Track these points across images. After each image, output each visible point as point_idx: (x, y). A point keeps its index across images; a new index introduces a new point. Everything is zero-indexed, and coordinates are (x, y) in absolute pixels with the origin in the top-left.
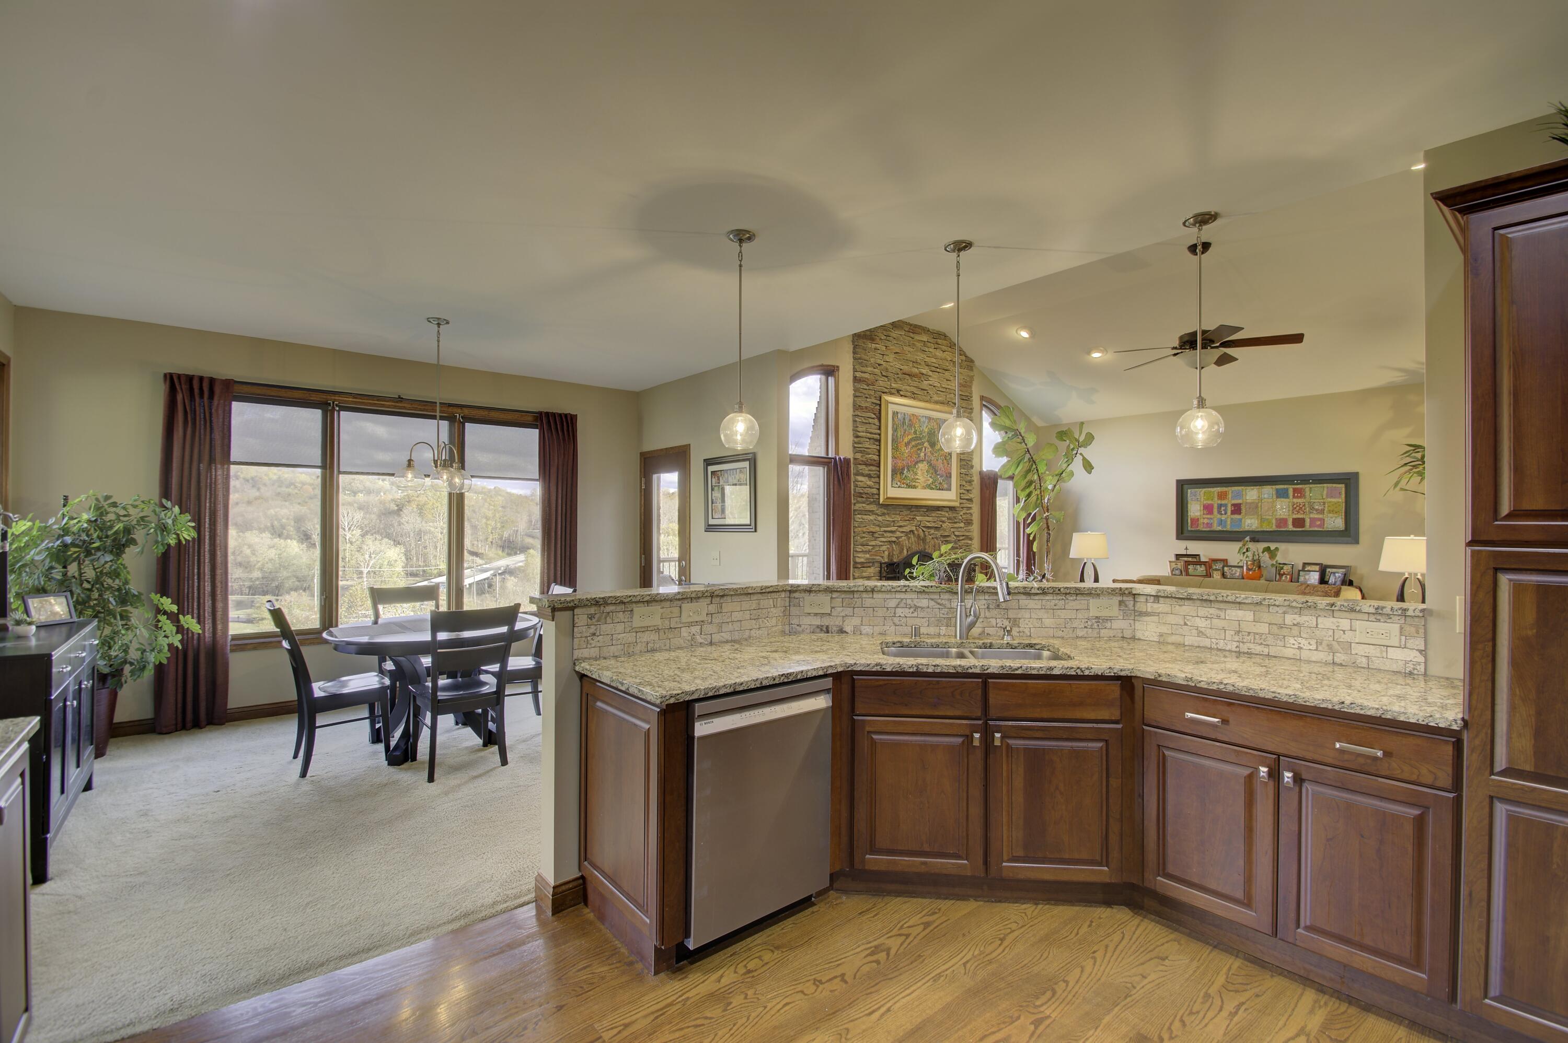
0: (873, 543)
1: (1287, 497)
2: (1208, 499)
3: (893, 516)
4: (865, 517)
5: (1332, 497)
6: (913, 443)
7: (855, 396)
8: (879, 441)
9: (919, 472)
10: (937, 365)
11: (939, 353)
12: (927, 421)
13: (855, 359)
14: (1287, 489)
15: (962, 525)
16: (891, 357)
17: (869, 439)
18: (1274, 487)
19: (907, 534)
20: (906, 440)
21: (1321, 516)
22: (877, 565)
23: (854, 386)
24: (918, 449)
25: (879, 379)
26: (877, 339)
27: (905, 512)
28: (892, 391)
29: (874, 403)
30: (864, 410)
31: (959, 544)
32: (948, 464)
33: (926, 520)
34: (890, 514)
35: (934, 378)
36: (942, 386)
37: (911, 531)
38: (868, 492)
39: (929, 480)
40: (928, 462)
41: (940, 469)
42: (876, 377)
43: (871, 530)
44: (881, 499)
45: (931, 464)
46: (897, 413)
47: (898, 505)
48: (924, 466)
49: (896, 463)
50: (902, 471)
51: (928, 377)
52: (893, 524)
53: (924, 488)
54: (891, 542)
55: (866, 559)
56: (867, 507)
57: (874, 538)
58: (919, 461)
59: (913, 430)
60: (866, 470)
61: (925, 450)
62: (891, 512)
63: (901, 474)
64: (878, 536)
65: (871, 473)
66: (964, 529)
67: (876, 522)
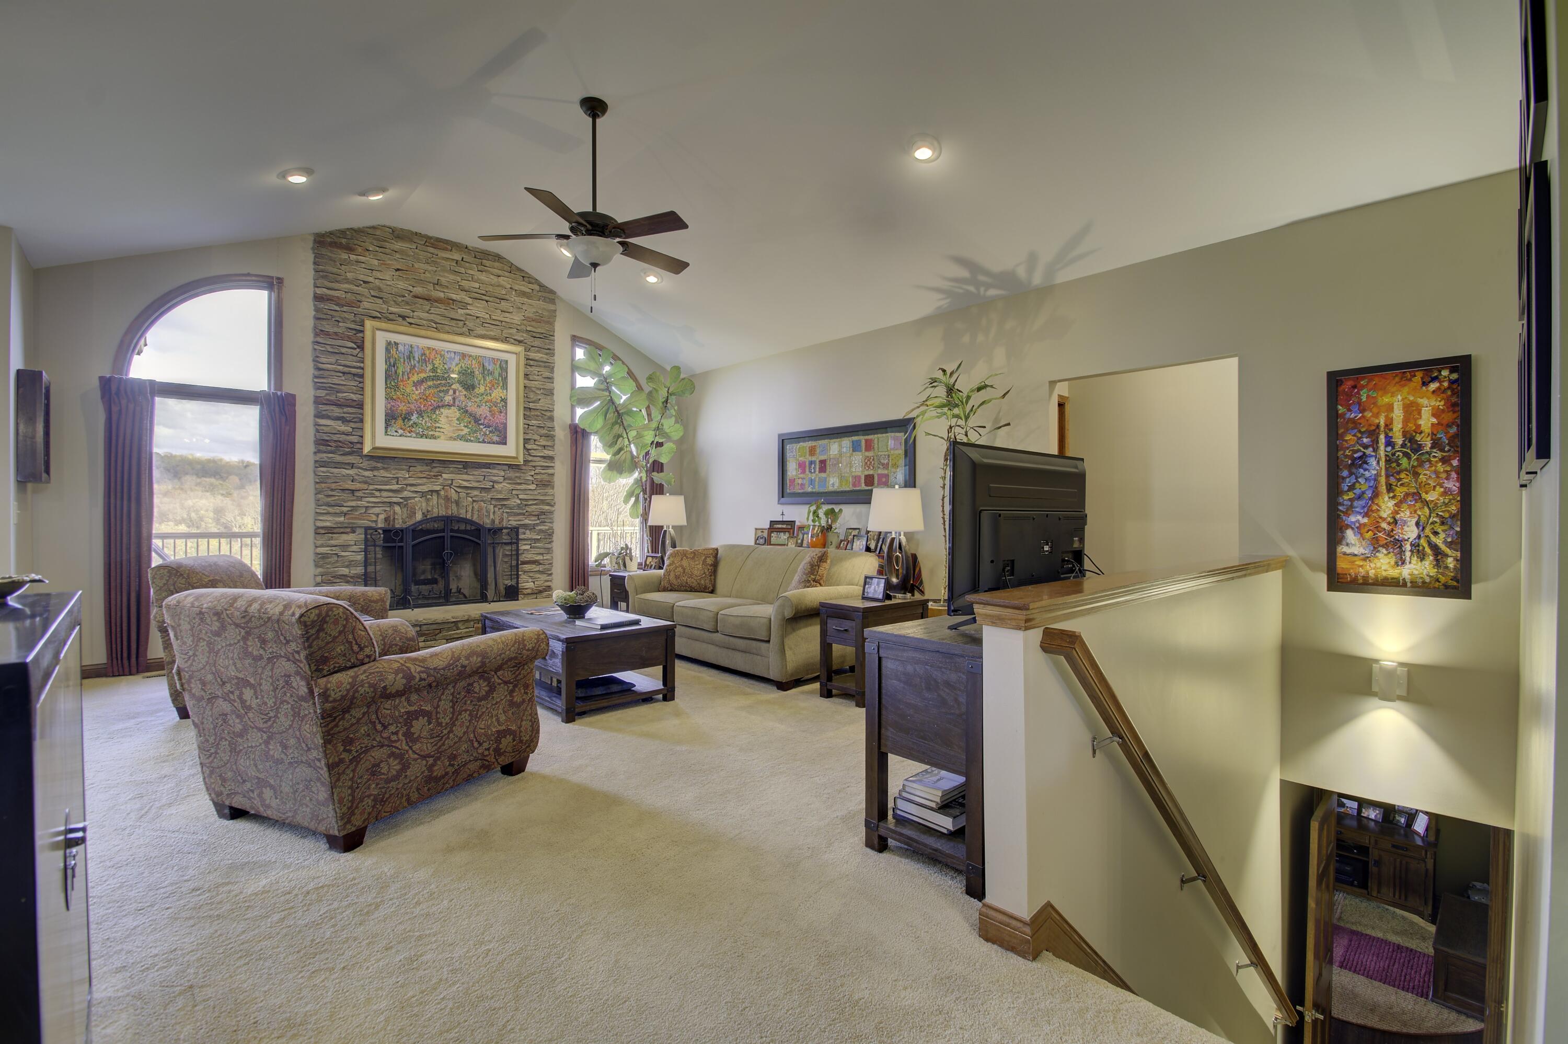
0: (353, 504)
1: (861, 451)
2: (801, 456)
3: (393, 472)
4: (335, 470)
5: (894, 448)
6: (430, 383)
7: (317, 319)
8: (362, 376)
9: (443, 420)
10: (484, 292)
11: (483, 277)
12: (457, 358)
13: (316, 271)
14: (860, 441)
15: (533, 487)
16: (387, 275)
17: (344, 373)
18: (850, 438)
19: (423, 494)
20: (415, 378)
21: (886, 472)
22: (363, 531)
23: (315, 305)
24: (440, 391)
25: (363, 299)
26: (360, 250)
27: (419, 468)
28: (391, 316)
29: (350, 329)
30: (335, 337)
31: (527, 509)
32: (501, 412)
33: (462, 479)
34: (384, 468)
35: (477, 307)
36: (494, 317)
37: (432, 491)
38: (341, 439)
39: (462, 430)
40: (460, 408)
41: (485, 418)
42: (359, 298)
43: (347, 486)
44: (367, 449)
45: (467, 411)
46: (396, 344)
47: (403, 458)
48: (454, 413)
49: (393, 406)
50: (406, 417)
51: (464, 305)
52: (394, 481)
53: (455, 439)
54: (391, 504)
55: (337, 523)
56: (338, 458)
57: (355, 498)
58: (443, 406)
59: (430, 367)
60: (337, 411)
61: (454, 393)
62: (385, 466)
63: (404, 420)
64: (363, 495)
65: (345, 415)
66: (536, 493)
67: (356, 477)
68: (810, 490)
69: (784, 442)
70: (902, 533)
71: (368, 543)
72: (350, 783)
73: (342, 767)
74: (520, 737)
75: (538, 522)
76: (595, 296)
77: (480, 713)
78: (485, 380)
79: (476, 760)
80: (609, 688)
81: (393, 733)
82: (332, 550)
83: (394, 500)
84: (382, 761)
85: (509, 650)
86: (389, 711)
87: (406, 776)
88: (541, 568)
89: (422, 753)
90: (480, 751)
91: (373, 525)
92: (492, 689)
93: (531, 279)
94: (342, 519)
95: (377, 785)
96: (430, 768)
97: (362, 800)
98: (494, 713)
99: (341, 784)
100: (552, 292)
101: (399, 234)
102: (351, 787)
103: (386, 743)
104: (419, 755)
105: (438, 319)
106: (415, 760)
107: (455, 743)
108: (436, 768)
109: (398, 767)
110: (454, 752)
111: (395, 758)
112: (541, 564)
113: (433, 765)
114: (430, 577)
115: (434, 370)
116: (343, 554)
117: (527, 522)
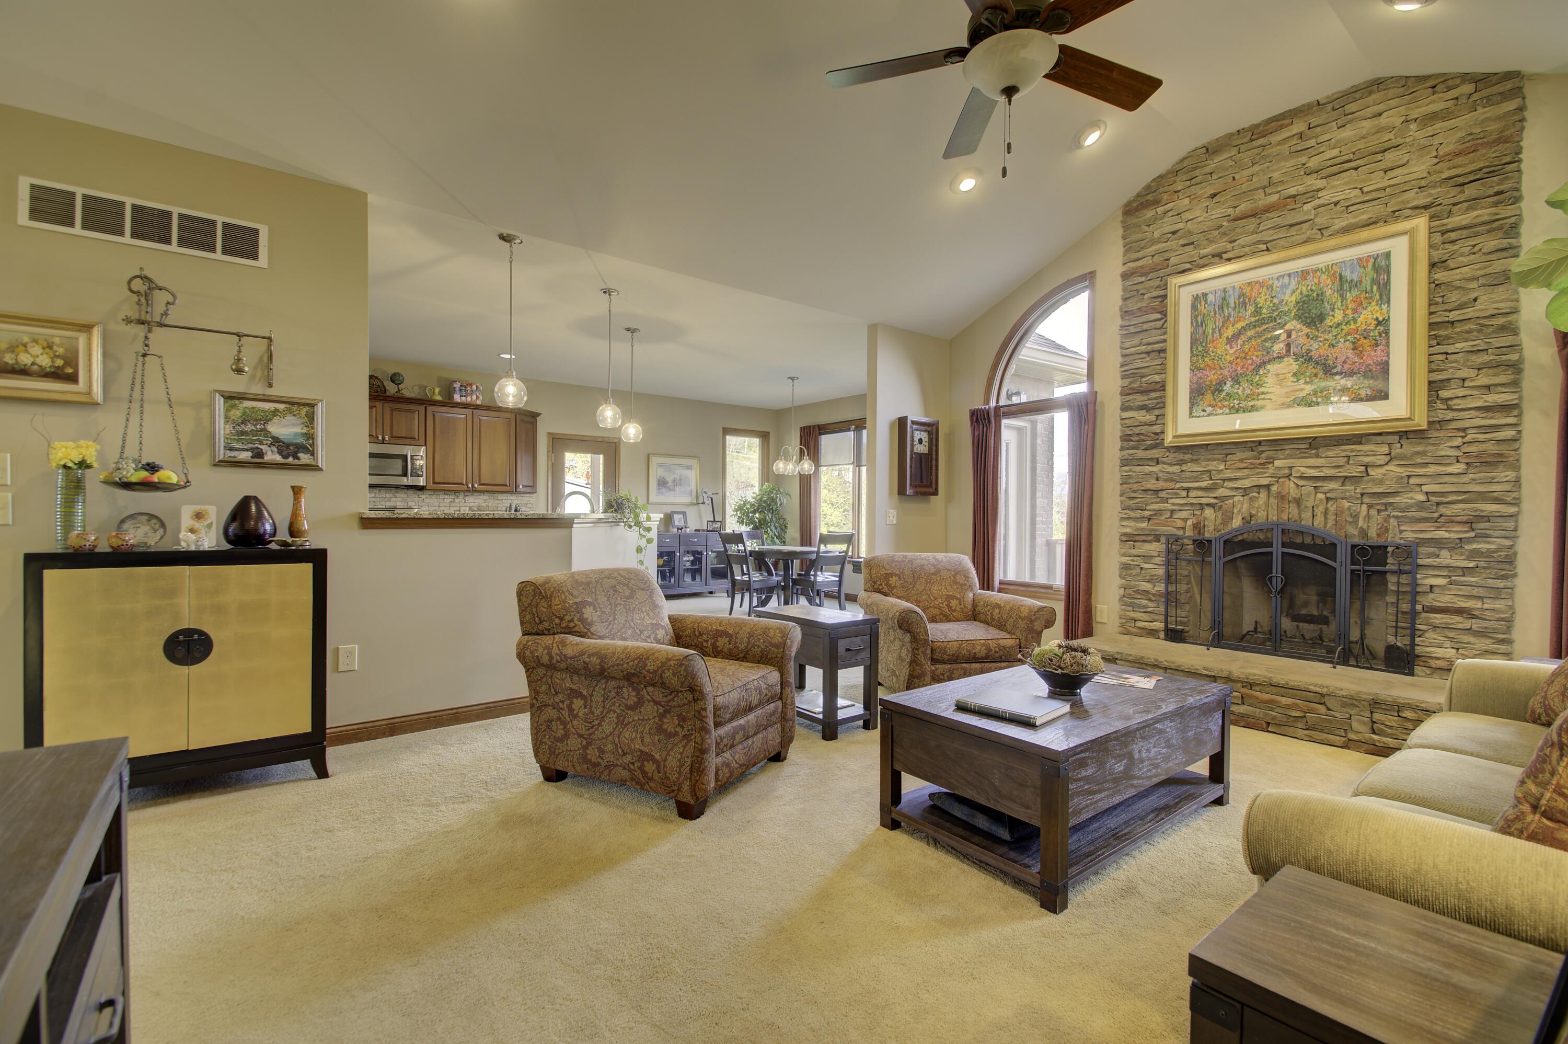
0: (1157, 506)
3: (1204, 464)
4: (1138, 469)
6: (1250, 333)
7: (1124, 300)
8: (1164, 350)
9: (1270, 380)
10: (1350, 156)
11: (1346, 133)
12: (1294, 281)
13: (1126, 245)
15: (1459, 468)
16: (1200, 209)
19: (1246, 491)
20: (1229, 332)
22: (1163, 539)
23: (1123, 286)
24: (1265, 341)
25: (1172, 254)
26: (1165, 197)
27: (1239, 455)
28: (1202, 262)
29: (1154, 298)
30: (1139, 314)
31: (1443, 510)
32: (1377, 345)
33: (1305, 466)
34: (1192, 461)
35: (1334, 187)
36: (1365, 190)
37: (1259, 486)
38: (1142, 432)
39: (1302, 390)
40: (1297, 356)
41: (1344, 362)
42: (1166, 255)
43: (1149, 486)
44: (1169, 439)
45: (1311, 358)
46: (1205, 295)
47: (1218, 444)
48: (1289, 365)
49: (1201, 378)
50: (1218, 388)
51: (1313, 193)
52: (1205, 476)
53: (1289, 406)
54: (1202, 506)
55: (1138, 529)
56: (1140, 454)
57: (1158, 500)
58: (1269, 361)
59: (1251, 309)
60: (1140, 399)
61: (1289, 336)
62: (1195, 457)
63: (1213, 394)
64: (1167, 496)
65: (1147, 403)
66: (1466, 479)
67: (1160, 475)
71: (1172, 557)
75: (1472, 534)
76: (1009, 145)
78: (1343, 297)
82: (1133, 561)
83: (1204, 501)
88: (1476, 625)
91: (1181, 533)
93: (1450, 83)
94: (1144, 525)
101: (1210, 150)
105: (1267, 236)
112: (1474, 617)
114: (1316, 613)
115: (1257, 311)
116: (1146, 566)
117: (1442, 534)
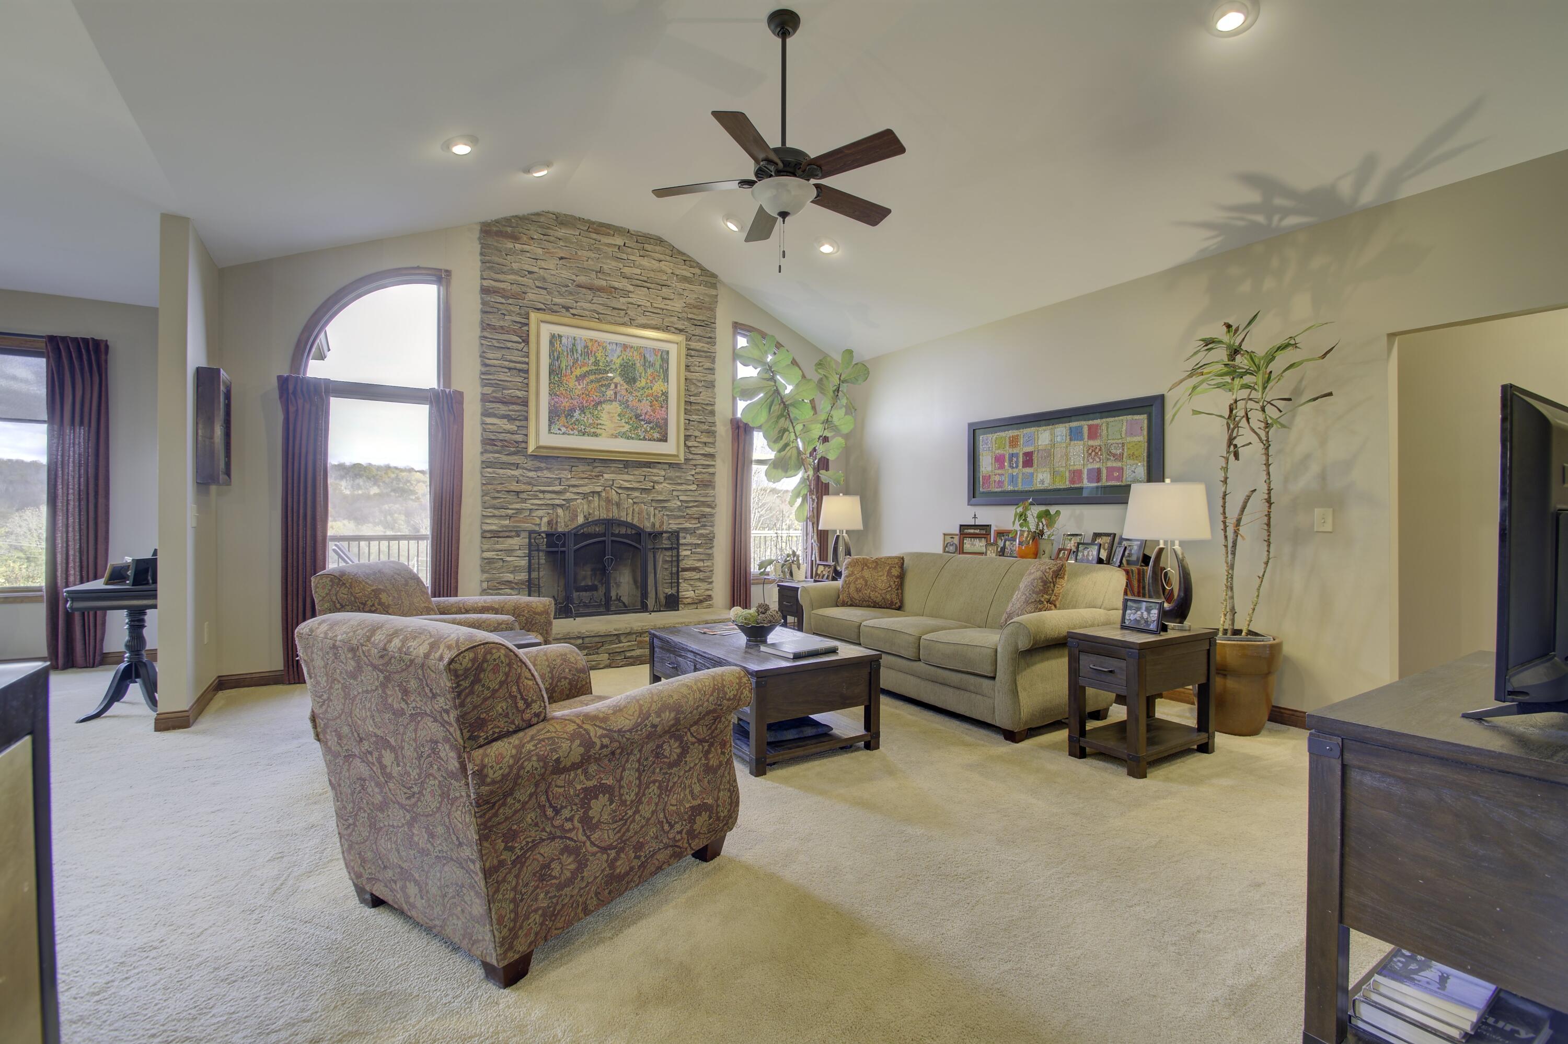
0: (518, 506)
1: (1082, 439)
2: (999, 448)
3: (556, 472)
4: (501, 471)
5: (1132, 435)
6: (592, 377)
7: (484, 312)
8: (527, 372)
9: (604, 416)
10: (645, 279)
11: (645, 262)
12: (619, 350)
13: (483, 262)
14: (1081, 427)
15: (694, 487)
16: (551, 264)
17: (510, 369)
18: (1067, 425)
19: (585, 496)
20: (578, 372)
21: (1119, 464)
22: (525, 534)
23: (482, 299)
24: (602, 386)
25: (529, 290)
26: (525, 238)
27: (581, 468)
28: (555, 308)
29: (515, 322)
30: (501, 331)
31: (688, 511)
32: (662, 407)
33: (625, 479)
34: (547, 469)
35: (638, 294)
36: (655, 305)
37: (593, 492)
38: (506, 438)
39: (623, 427)
40: (621, 403)
41: (646, 413)
42: (524, 289)
43: (513, 488)
44: (531, 448)
45: (628, 406)
46: (560, 336)
47: (566, 458)
48: (613, 408)
49: (557, 402)
50: (570, 413)
51: (626, 293)
52: (557, 482)
53: (616, 437)
54: (554, 506)
55: (503, 526)
56: (504, 458)
57: (519, 500)
58: (605, 401)
59: (592, 360)
60: (502, 409)
61: (616, 387)
62: (549, 466)
63: (566, 417)
64: (527, 497)
65: (511, 413)
66: (696, 494)
67: (521, 478)
68: (1010, 488)
69: (975, 431)
70: (1177, 543)
71: (532, 548)
72: (512, 895)
73: (503, 871)
74: (717, 813)
75: (699, 525)
76: (784, 252)
77: (671, 784)
78: (646, 372)
79: (666, 847)
80: (802, 732)
81: (567, 820)
82: (498, 555)
83: (557, 502)
84: (553, 860)
85: (708, 701)
86: (562, 790)
87: (583, 877)
88: (701, 575)
89: (603, 844)
90: (671, 836)
91: (537, 528)
92: (685, 751)
93: (692, 263)
94: (507, 522)
95: (547, 893)
96: (612, 864)
97: (527, 917)
98: (688, 782)
99: (500, 896)
100: (714, 276)
101: (563, 220)
102: (513, 900)
103: (559, 833)
104: (598, 847)
105: (600, 309)
106: (594, 854)
107: (642, 827)
108: (619, 863)
109: (573, 867)
110: (641, 840)
111: (570, 854)
112: (701, 571)
113: (615, 860)
114: (590, 584)
115: (596, 363)
116: (508, 559)
117: (687, 525)
